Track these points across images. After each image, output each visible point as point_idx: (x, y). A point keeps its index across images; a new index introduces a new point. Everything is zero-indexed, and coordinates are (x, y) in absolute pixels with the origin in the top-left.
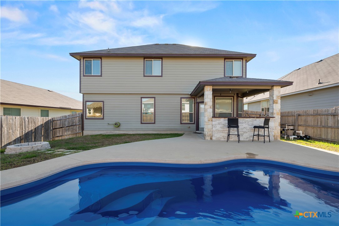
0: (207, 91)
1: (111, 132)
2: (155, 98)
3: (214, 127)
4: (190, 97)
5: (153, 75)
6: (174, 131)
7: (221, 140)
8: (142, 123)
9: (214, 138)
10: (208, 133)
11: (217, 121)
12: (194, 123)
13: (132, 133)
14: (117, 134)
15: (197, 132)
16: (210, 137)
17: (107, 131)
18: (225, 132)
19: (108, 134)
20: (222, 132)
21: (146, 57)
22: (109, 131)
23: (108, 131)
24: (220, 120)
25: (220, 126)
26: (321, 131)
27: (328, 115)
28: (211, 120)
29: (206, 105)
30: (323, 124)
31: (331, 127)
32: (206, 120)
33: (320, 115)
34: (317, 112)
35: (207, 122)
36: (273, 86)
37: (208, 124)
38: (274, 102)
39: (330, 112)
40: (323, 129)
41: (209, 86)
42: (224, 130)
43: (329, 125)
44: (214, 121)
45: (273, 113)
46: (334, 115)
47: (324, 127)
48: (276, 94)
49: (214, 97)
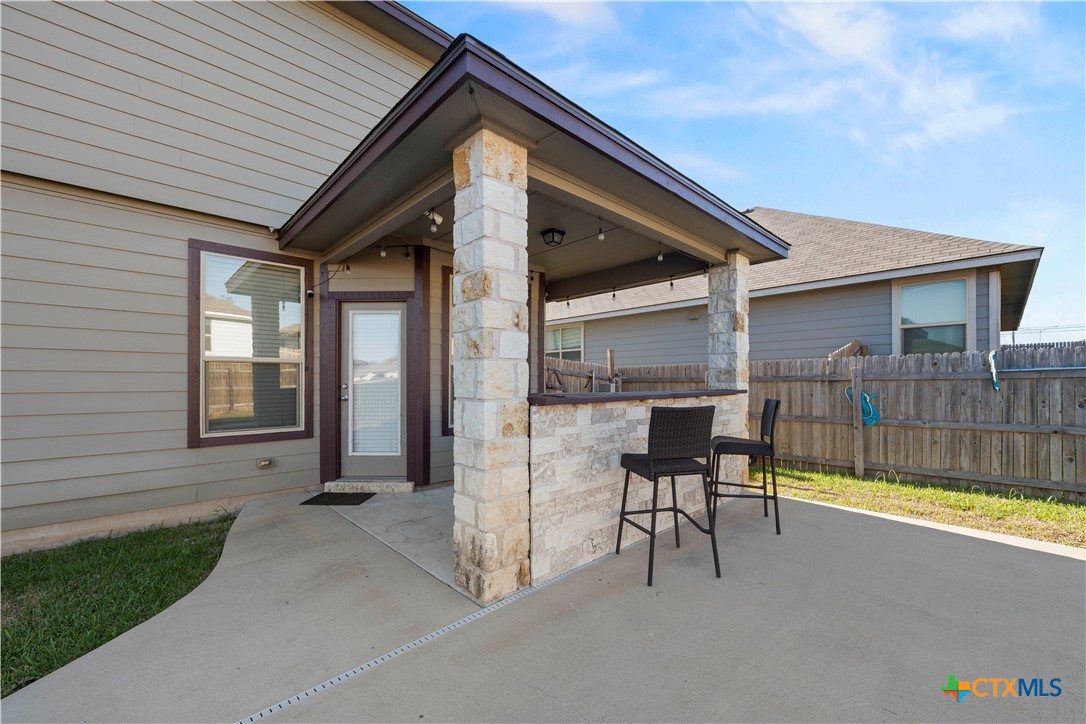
0: (497, 176)
3: (542, 475)
4: (274, 248)
6: (120, 513)
7: (581, 563)
9: (541, 570)
10: (500, 538)
11: (560, 432)
12: (308, 434)
15: (331, 487)
16: (515, 568)
18: (600, 497)
20: (582, 504)
24: (575, 422)
25: (576, 459)
26: (790, 433)
27: (811, 380)
28: (519, 428)
29: (485, 293)
30: (797, 411)
31: (822, 420)
32: (490, 429)
33: (786, 379)
34: (778, 371)
35: (494, 447)
36: (736, 250)
37: (504, 465)
38: (734, 324)
39: (817, 371)
40: (797, 427)
41: (511, 146)
42: (591, 492)
43: (816, 412)
44: (543, 434)
45: (731, 373)
46: (831, 381)
47: (800, 418)
48: (742, 289)
49: (446, 272)
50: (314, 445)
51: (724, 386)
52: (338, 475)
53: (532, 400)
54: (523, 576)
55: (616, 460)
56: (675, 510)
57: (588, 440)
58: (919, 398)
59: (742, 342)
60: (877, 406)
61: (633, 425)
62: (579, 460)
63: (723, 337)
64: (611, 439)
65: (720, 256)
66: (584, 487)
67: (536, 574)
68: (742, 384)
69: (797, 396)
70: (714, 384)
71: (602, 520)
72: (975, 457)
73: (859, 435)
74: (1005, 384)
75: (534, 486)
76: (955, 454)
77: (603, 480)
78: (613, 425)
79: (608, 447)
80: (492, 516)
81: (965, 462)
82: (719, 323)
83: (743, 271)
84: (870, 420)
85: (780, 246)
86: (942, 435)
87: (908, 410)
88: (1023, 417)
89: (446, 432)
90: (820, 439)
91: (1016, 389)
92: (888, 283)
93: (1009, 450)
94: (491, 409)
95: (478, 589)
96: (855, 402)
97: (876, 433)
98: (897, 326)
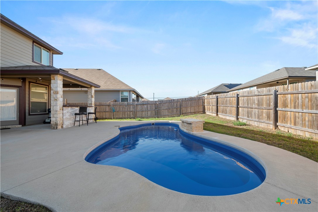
0: (59, 80)
7: (69, 127)
10: (60, 122)
11: (67, 110)
24: (69, 109)
25: (68, 114)
26: (103, 114)
27: (106, 105)
28: (62, 109)
29: (58, 93)
30: (104, 110)
31: (108, 112)
32: (58, 109)
33: (102, 105)
34: (101, 104)
35: (59, 111)
36: (92, 86)
37: (60, 113)
38: (92, 97)
39: (107, 104)
40: (104, 113)
41: (61, 76)
42: (70, 118)
43: (107, 110)
44: (65, 110)
45: (91, 104)
46: (109, 106)
47: (104, 112)
48: (93, 92)
49: (30, 82)
51: (90, 106)
53: (63, 106)
54: (62, 127)
55: (74, 114)
56: (82, 120)
57: (70, 112)
58: (119, 108)
59: (93, 100)
60: (114, 109)
61: (77, 110)
63: (90, 99)
64: (73, 112)
65: (90, 87)
66: (70, 117)
67: (64, 127)
68: (93, 105)
69: (104, 108)
71: (72, 122)
72: (125, 115)
73: (112, 113)
74: (127, 106)
75: (64, 116)
76: (123, 115)
77: (72, 117)
78: (73, 110)
79: (72, 113)
80: (58, 119)
81: (124, 116)
82: (90, 96)
83: (93, 89)
84: (114, 111)
85: (99, 87)
86: (122, 113)
87: (118, 109)
88: (129, 110)
89: (29, 115)
90: (107, 115)
91: (128, 107)
92: (119, 91)
93: (128, 114)
94: (58, 107)
95: (57, 128)
96: (112, 109)
97: (115, 113)
98: (120, 98)
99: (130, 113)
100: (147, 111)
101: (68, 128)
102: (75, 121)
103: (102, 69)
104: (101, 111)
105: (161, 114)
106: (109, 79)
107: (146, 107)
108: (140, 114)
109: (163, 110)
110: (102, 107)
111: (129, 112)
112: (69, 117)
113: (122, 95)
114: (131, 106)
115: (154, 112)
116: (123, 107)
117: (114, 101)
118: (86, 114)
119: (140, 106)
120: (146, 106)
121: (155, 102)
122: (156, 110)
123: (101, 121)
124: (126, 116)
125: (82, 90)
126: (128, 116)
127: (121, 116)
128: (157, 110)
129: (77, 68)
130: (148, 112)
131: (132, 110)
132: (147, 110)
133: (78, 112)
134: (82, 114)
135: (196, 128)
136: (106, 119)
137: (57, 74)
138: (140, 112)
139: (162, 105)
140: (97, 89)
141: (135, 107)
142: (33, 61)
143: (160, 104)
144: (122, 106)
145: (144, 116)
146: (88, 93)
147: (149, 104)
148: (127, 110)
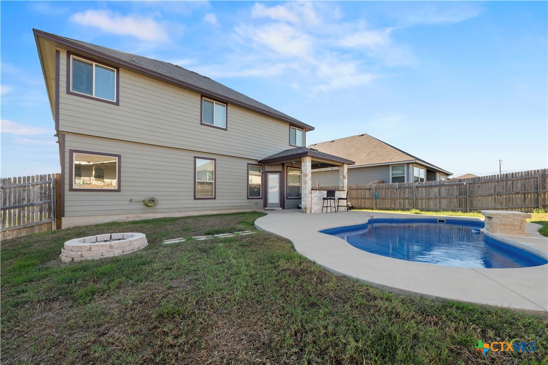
1: (137, 217)
2: (215, 160)
4: (257, 164)
5: (214, 125)
7: (317, 212)
8: (195, 199)
9: (313, 211)
11: (315, 194)
12: (262, 198)
13: (179, 216)
14: (151, 218)
17: (127, 216)
19: (131, 219)
21: (204, 94)
22: (133, 215)
23: (129, 216)
24: (317, 193)
26: (361, 202)
27: (365, 189)
28: (310, 193)
29: (307, 176)
30: (363, 197)
33: (360, 189)
35: (308, 195)
36: (343, 163)
37: (309, 197)
38: (344, 178)
39: (367, 187)
40: (363, 200)
41: (309, 158)
42: (319, 203)
43: (367, 197)
44: (313, 194)
45: (343, 187)
46: (369, 189)
47: (363, 198)
48: (346, 170)
49: (287, 166)
50: (262, 200)
51: (342, 189)
52: (266, 207)
53: (312, 189)
54: (311, 212)
55: (322, 199)
56: (331, 207)
57: (318, 196)
58: (385, 193)
59: (346, 181)
60: (378, 195)
61: (324, 194)
62: (317, 198)
63: (342, 180)
65: (340, 165)
68: (346, 189)
69: (363, 193)
70: (340, 189)
71: (320, 207)
72: (395, 205)
73: (374, 201)
74: (399, 189)
75: (312, 200)
76: (391, 204)
77: (320, 201)
78: (322, 194)
79: (320, 197)
80: (307, 203)
81: (393, 206)
82: (341, 177)
83: (346, 167)
84: (377, 198)
85: (354, 163)
86: (389, 200)
87: (383, 195)
88: (402, 196)
89: (287, 199)
90: (367, 203)
91: (401, 191)
92: (389, 165)
93: (400, 202)
94: (307, 190)
95: (306, 212)
96: (374, 194)
97: (378, 200)
98: (391, 176)
99: (404, 202)
100: (440, 199)
101: (316, 214)
102: (323, 207)
103: (366, 134)
104: (359, 198)
105: (474, 205)
106: (374, 147)
107: (438, 192)
108: (424, 203)
109: (481, 196)
110: (360, 191)
111: (402, 200)
112: (317, 202)
113: (394, 172)
114: (407, 190)
115: (455, 200)
116: (392, 192)
117: (379, 183)
118: (334, 199)
119: (424, 189)
120: (436, 189)
121: (459, 181)
122: (461, 197)
123: (357, 210)
124: (398, 206)
125: (333, 169)
126: (400, 205)
127: (388, 206)
128: (463, 196)
129: (333, 140)
130: (442, 200)
131: (407, 196)
132: (440, 196)
133: (325, 196)
134: (330, 199)
135: (502, 227)
136: (364, 208)
137: (306, 156)
138: (424, 200)
139: (476, 186)
140: (351, 166)
141: (413, 191)
142: (290, 145)
143: (470, 184)
144: (390, 190)
145: (432, 207)
146: (340, 173)
147: (444, 185)
148: (398, 196)
